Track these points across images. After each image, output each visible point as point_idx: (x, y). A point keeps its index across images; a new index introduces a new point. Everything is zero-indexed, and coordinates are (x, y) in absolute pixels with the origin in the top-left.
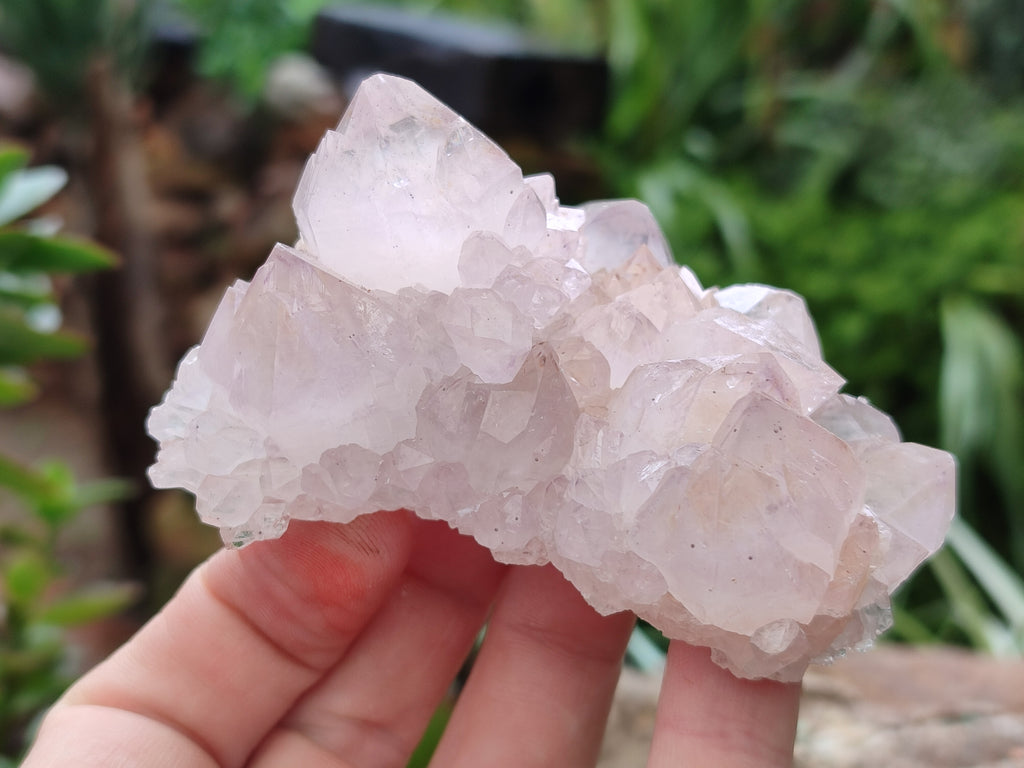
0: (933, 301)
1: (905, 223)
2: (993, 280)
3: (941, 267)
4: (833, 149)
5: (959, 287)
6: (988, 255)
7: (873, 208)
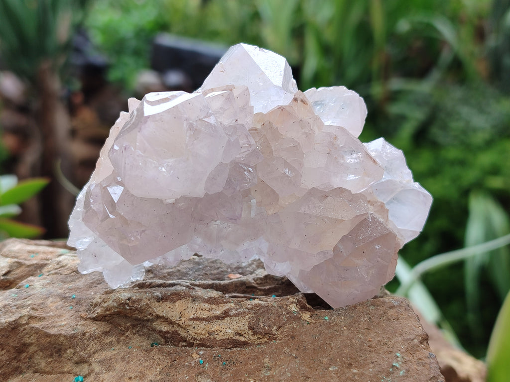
0: (466, 193)
1: (452, 153)
2: (496, 183)
3: (470, 176)
4: (416, 116)
5: (478, 186)
6: (495, 171)
7: (435, 146)
